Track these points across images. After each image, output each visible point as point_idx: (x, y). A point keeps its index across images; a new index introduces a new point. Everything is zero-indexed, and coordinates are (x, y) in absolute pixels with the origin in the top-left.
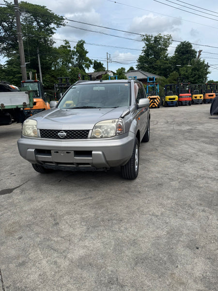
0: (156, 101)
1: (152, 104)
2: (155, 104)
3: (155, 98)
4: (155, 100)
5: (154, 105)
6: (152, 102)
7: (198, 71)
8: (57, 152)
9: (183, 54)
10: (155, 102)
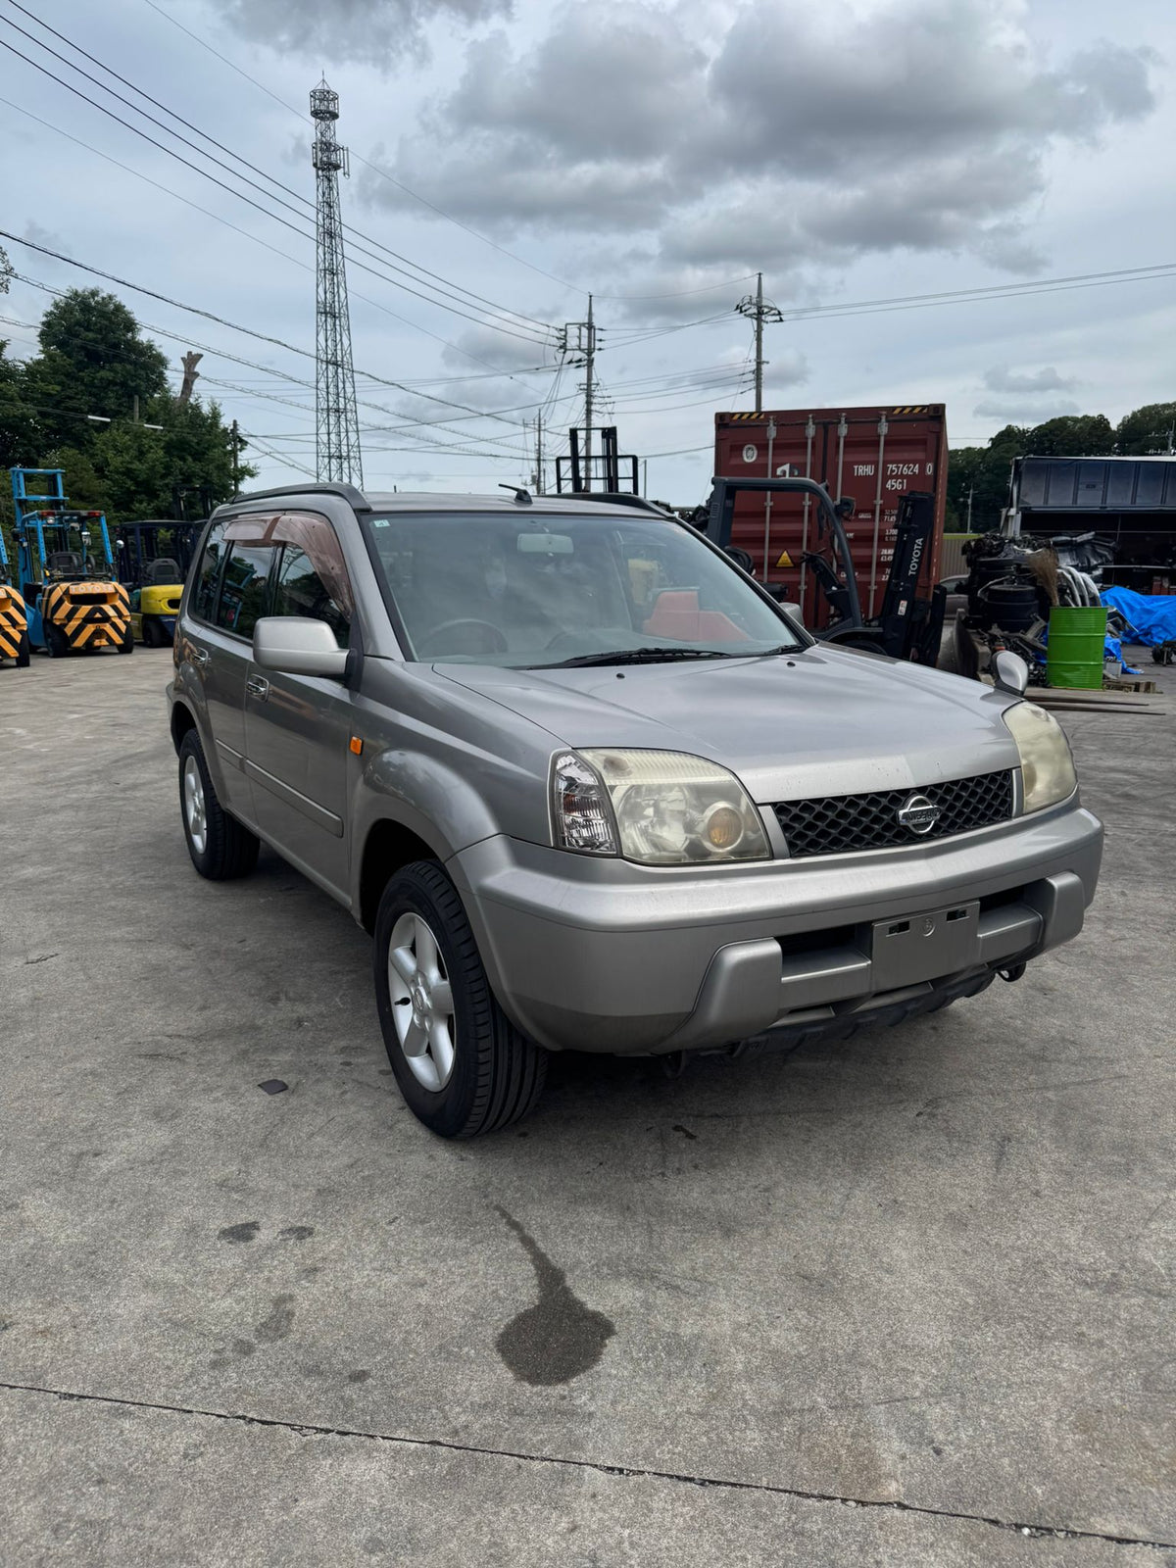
0: (111, 613)
1: (90, 628)
2: (107, 627)
3: (102, 598)
4: (106, 607)
5: (98, 634)
6: (89, 619)
7: (198, 456)
8: (904, 926)
9: (93, 357)
10: (106, 618)
